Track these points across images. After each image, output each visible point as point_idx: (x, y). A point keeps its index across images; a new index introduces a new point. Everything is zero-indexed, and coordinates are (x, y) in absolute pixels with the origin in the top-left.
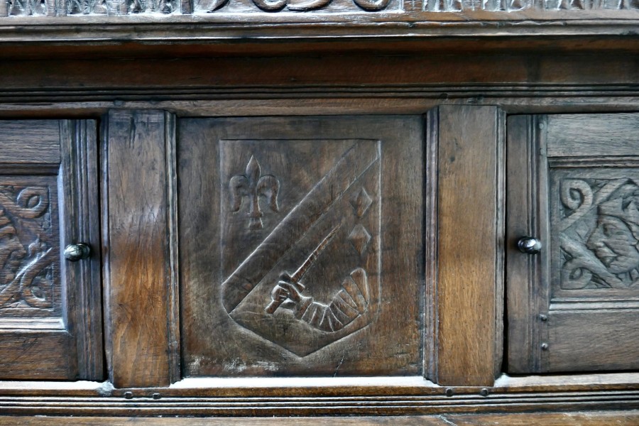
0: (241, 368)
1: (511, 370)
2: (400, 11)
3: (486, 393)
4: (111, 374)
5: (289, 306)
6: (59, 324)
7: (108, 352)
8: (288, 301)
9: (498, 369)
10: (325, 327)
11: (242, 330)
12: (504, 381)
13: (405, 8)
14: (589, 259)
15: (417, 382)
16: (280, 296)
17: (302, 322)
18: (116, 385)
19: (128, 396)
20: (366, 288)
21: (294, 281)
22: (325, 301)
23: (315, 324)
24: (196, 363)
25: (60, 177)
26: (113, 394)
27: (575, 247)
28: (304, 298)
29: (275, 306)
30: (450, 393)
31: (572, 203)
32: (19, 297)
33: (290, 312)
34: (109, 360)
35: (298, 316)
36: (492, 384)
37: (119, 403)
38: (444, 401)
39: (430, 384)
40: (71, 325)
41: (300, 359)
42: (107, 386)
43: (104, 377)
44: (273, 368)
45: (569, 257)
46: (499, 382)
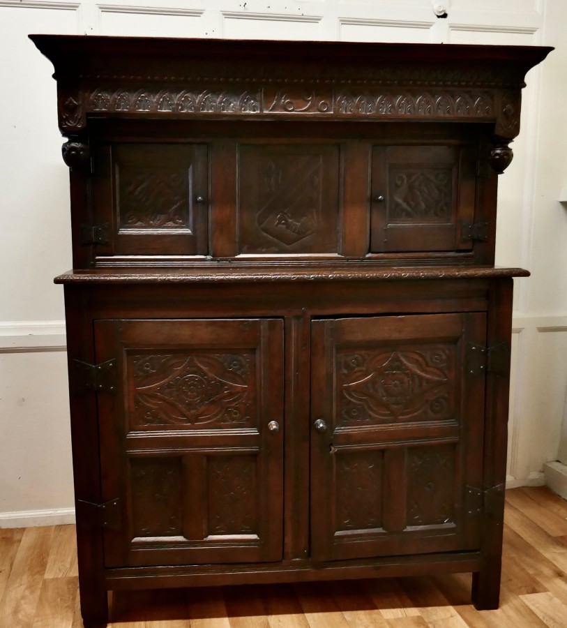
0: (264, 250)
1: (372, 250)
2: (332, 113)
3: (362, 259)
4: (211, 252)
5: (283, 224)
6: (190, 232)
7: (210, 243)
8: (283, 222)
9: (367, 251)
10: (298, 233)
11: (265, 234)
12: (369, 255)
13: (334, 111)
14: (405, 206)
15: (336, 255)
16: (280, 220)
17: (289, 231)
18: (213, 257)
19: (218, 261)
20: (315, 217)
21: (286, 214)
22: (298, 222)
23: (294, 232)
24: (245, 248)
25: (190, 169)
26: (212, 260)
27: (400, 201)
28: (290, 221)
29: (278, 224)
30: (348, 259)
31: (399, 183)
33: (284, 226)
34: (210, 246)
35: (287, 228)
36: (364, 256)
37: (215, 264)
38: (345, 262)
39: (340, 256)
40: (194, 230)
41: (288, 246)
42: (209, 257)
43: (207, 254)
44: (276, 250)
45: (398, 205)
46: (368, 256)
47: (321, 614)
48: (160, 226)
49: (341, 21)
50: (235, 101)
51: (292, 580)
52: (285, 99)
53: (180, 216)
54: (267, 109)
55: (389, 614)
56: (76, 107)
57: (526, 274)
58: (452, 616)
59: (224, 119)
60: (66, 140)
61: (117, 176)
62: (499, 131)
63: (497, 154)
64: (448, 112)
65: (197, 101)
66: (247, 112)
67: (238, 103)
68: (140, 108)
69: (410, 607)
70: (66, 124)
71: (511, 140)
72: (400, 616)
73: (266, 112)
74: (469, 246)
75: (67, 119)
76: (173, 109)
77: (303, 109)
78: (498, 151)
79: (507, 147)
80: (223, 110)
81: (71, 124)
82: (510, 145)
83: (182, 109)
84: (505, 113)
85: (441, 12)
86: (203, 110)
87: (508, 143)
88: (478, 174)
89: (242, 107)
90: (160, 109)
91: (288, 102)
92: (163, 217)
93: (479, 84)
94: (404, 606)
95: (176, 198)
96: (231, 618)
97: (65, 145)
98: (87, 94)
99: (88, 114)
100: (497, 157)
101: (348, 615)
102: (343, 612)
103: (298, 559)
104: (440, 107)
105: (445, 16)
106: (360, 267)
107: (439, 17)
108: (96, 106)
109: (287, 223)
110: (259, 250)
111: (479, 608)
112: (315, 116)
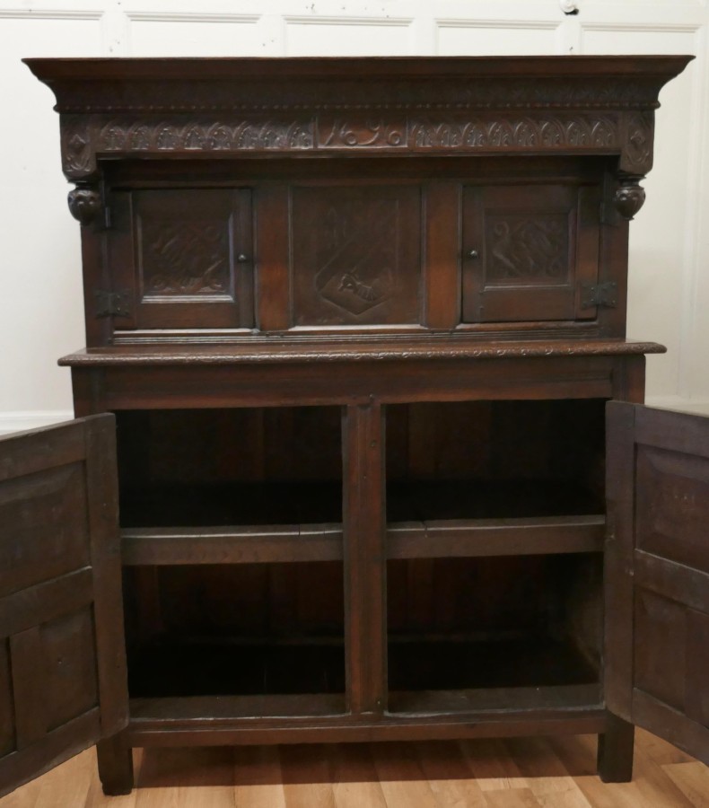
0: (325, 321)
1: (465, 320)
2: (406, 146)
3: (452, 332)
4: (258, 323)
5: (350, 288)
6: (227, 298)
7: (256, 313)
8: (350, 285)
9: (458, 321)
10: (369, 299)
11: (327, 301)
12: (461, 326)
13: (409, 145)
14: (507, 262)
15: (417, 327)
16: (345, 282)
17: (357, 296)
18: (261, 330)
19: (267, 335)
20: (391, 279)
21: (352, 275)
22: (369, 285)
23: (363, 298)
24: (302, 318)
25: (231, 220)
26: (259, 334)
27: (501, 256)
28: (359, 283)
29: (343, 287)
30: (433, 332)
31: (499, 233)
32: (206, 284)
33: (351, 291)
34: (257, 317)
35: (355, 292)
36: (455, 327)
37: (263, 339)
38: (430, 336)
39: (423, 328)
40: (236, 297)
41: (356, 316)
42: (255, 331)
43: (253, 326)
44: (342, 321)
45: (498, 261)
46: (459, 327)
47: (400, 784)
48: (193, 293)
49: (438, 23)
50: (282, 134)
51: (362, 738)
52: (345, 130)
53: (218, 279)
54: (323, 143)
55: (487, 785)
56: (82, 146)
57: (662, 350)
58: (569, 790)
59: (269, 157)
60: (73, 187)
61: (139, 230)
62: (625, 165)
63: (623, 195)
64: (558, 142)
65: (234, 135)
66: (297, 147)
67: (286, 137)
68: (162, 146)
69: (517, 776)
70: (71, 168)
71: (642, 176)
72: (502, 787)
73: (321, 147)
74: (591, 313)
75: (72, 162)
76: (204, 147)
77: (367, 143)
78: (626, 192)
79: (638, 186)
80: (267, 145)
81: (77, 167)
82: (642, 183)
83: (215, 146)
84: (634, 142)
85: (569, 8)
86: (241, 146)
87: (638, 180)
88: (603, 220)
89: (290, 141)
90: (188, 146)
91: (351, 135)
92: (197, 281)
93: (598, 105)
94: (508, 774)
95: (213, 257)
96: (286, 786)
97: (71, 193)
98: (96, 130)
99: (98, 155)
100: (624, 199)
101: (435, 785)
102: (430, 782)
103: (369, 713)
104: (546, 135)
105: (575, 12)
106: (448, 341)
107: (567, 14)
108: (108, 145)
109: (354, 287)
110: (320, 320)
111: (607, 779)
112: (384, 152)
